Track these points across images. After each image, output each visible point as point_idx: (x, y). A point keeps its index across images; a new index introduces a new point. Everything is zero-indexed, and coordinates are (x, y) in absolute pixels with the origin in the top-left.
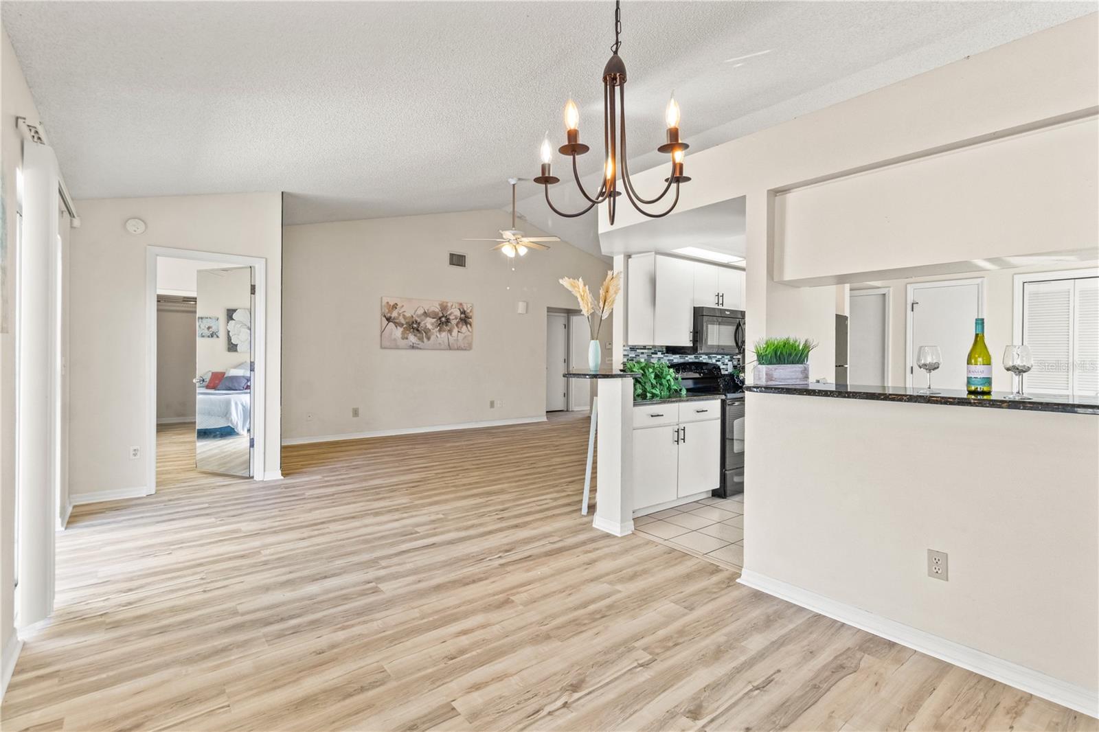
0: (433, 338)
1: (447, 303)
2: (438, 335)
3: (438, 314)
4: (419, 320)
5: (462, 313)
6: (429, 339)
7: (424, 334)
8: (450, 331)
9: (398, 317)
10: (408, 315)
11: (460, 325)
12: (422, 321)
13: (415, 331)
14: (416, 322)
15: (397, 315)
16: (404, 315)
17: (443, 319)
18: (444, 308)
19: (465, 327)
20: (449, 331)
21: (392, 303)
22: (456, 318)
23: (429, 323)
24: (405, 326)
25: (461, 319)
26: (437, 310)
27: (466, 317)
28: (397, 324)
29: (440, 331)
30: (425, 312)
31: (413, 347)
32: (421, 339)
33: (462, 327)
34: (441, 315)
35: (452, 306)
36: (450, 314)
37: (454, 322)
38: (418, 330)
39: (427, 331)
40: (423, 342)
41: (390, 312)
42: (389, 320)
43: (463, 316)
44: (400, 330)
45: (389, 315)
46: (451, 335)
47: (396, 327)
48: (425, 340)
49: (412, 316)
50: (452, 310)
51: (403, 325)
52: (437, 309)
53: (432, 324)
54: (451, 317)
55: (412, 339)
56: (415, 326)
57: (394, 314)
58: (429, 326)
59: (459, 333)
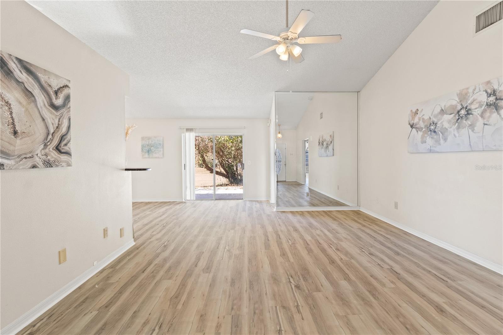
0: (450, 138)
1: (467, 89)
2: (457, 135)
3: (456, 106)
4: (435, 120)
5: (489, 95)
6: (445, 140)
7: (441, 135)
8: (472, 126)
9: (419, 122)
10: (426, 117)
11: (487, 114)
12: (439, 120)
13: (433, 133)
14: (433, 123)
15: (418, 121)
16: (423, 119)
17: (463, 112)
18: (463, 96)
19: (495, 115)
20: (470, 125)
21: (414, 111)
22: (481, 106)
23: (446, 121)
24: (424, 129)
25: (489, 105)
26: (454, 103)
27: (497, 99)
28: (419, 129)
29: (458, 128)
30: (442, 110)
31: (430, 151)
32: (438, 142)
33: (490, 117)
34: (459, 107)
35: (474, 90)
36: (472, 103)
37: (477, 112)
38: (435, 132)
39: (444, 131)
40: (440, 144)
41: (413, 118)
42: (412, 126)
43: (492, 99)
44: (420, 133)
45: (412, 122)
46: (473, 131)
47: (417, 132)
48: (442, 141)
49: (430, 118)
50: (475, 96)
51: (422, 128)
52: (455, 101)
53: (449, 121)
54: (473, 107)
55: (429, 141)
56: (432, 127)
57: (416, 120)
58: (446, 125)
59: (486, 126)
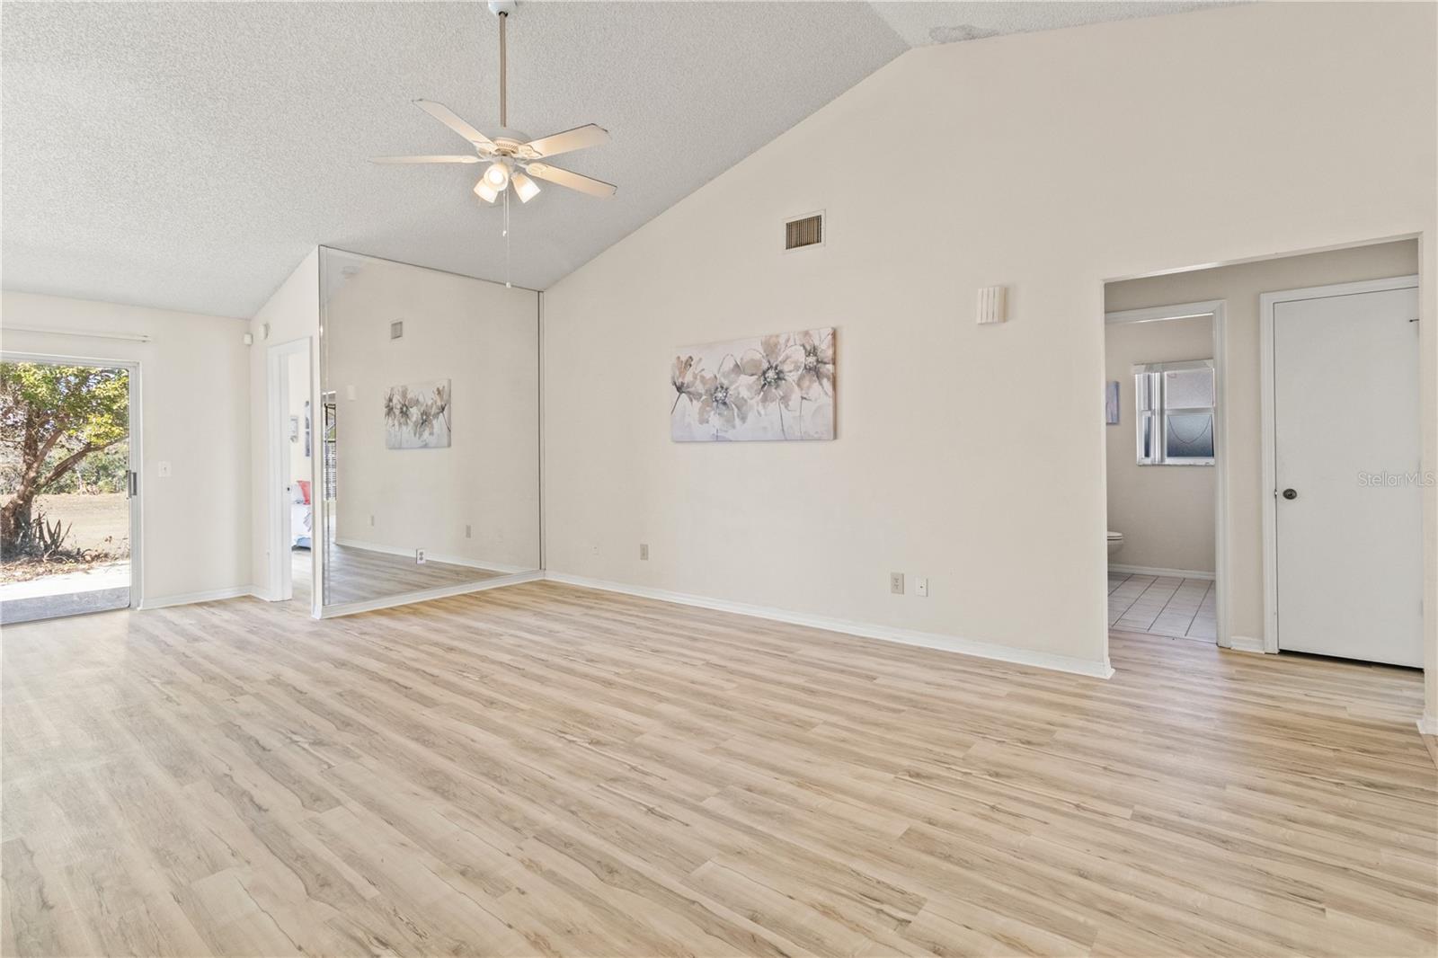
0: (751, 417)
1: (777, 336)
2: (762, 412)
3: (760, 362)
4: (726, 383)
5: (808, 354)
6: (743, 419)
7: (736, 410)
8: (785, 399)
9: (693, 383)
10: (708, 375)
11: (806, 383)
12: (732, 383)
13: (721, 406)
14: (722, 387)
15: (692, 379)
16: (702, 377)
17: (771, 374)
18: (771, 348)
19: (816, 384)
20: (782, 398)
21: (684, 359)
22: (797, 369)
23: (744, 386)
24: (704, 397)
25: (808, 369)
26: (758, 356)
27: (818, 361)
28: (693, 396)
29: (764, 400)
30: (737, 365)
31: (717, 439)
32: (730, 422)
33: (809, 387)
34: (765, 366)
35: (788, 340)
36: (784, 362)
37: (792, 377)
38: (725, 404)
39: (741, 404)
40: (734, 427)
41: (682, 374)
42: (680, 389)
43: (812, 359)
44: (697, 404)
45: (680, 380)
46: (787, 406)
47: (691, 401)
48: (737, 422)
49: (715, 377)
50: (788, 351)
51: (700, 395)
52: (757, 353)
53: (749, 388)
54: (786, 368)
55: (715, 421)
56: (720, 395)
57: (688, 378)
58: (745, 393)
59: (804, 401)
